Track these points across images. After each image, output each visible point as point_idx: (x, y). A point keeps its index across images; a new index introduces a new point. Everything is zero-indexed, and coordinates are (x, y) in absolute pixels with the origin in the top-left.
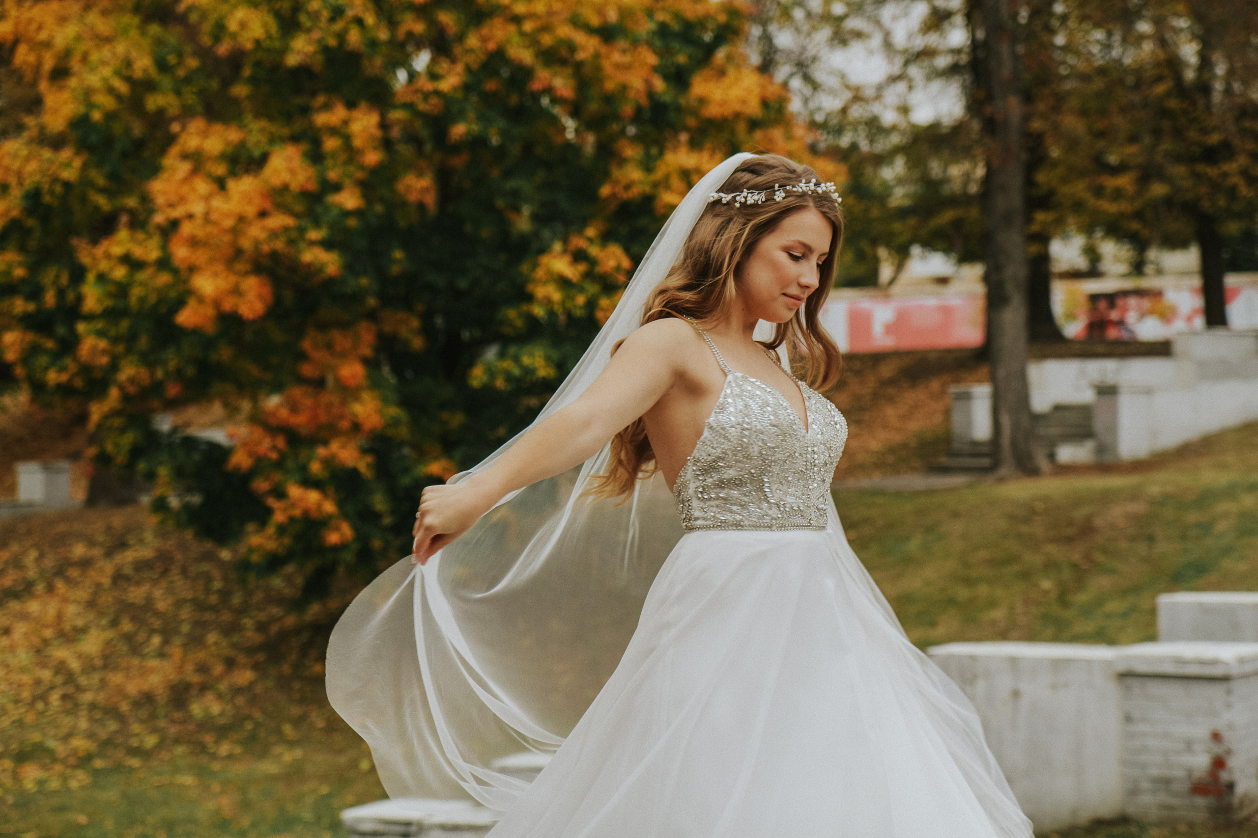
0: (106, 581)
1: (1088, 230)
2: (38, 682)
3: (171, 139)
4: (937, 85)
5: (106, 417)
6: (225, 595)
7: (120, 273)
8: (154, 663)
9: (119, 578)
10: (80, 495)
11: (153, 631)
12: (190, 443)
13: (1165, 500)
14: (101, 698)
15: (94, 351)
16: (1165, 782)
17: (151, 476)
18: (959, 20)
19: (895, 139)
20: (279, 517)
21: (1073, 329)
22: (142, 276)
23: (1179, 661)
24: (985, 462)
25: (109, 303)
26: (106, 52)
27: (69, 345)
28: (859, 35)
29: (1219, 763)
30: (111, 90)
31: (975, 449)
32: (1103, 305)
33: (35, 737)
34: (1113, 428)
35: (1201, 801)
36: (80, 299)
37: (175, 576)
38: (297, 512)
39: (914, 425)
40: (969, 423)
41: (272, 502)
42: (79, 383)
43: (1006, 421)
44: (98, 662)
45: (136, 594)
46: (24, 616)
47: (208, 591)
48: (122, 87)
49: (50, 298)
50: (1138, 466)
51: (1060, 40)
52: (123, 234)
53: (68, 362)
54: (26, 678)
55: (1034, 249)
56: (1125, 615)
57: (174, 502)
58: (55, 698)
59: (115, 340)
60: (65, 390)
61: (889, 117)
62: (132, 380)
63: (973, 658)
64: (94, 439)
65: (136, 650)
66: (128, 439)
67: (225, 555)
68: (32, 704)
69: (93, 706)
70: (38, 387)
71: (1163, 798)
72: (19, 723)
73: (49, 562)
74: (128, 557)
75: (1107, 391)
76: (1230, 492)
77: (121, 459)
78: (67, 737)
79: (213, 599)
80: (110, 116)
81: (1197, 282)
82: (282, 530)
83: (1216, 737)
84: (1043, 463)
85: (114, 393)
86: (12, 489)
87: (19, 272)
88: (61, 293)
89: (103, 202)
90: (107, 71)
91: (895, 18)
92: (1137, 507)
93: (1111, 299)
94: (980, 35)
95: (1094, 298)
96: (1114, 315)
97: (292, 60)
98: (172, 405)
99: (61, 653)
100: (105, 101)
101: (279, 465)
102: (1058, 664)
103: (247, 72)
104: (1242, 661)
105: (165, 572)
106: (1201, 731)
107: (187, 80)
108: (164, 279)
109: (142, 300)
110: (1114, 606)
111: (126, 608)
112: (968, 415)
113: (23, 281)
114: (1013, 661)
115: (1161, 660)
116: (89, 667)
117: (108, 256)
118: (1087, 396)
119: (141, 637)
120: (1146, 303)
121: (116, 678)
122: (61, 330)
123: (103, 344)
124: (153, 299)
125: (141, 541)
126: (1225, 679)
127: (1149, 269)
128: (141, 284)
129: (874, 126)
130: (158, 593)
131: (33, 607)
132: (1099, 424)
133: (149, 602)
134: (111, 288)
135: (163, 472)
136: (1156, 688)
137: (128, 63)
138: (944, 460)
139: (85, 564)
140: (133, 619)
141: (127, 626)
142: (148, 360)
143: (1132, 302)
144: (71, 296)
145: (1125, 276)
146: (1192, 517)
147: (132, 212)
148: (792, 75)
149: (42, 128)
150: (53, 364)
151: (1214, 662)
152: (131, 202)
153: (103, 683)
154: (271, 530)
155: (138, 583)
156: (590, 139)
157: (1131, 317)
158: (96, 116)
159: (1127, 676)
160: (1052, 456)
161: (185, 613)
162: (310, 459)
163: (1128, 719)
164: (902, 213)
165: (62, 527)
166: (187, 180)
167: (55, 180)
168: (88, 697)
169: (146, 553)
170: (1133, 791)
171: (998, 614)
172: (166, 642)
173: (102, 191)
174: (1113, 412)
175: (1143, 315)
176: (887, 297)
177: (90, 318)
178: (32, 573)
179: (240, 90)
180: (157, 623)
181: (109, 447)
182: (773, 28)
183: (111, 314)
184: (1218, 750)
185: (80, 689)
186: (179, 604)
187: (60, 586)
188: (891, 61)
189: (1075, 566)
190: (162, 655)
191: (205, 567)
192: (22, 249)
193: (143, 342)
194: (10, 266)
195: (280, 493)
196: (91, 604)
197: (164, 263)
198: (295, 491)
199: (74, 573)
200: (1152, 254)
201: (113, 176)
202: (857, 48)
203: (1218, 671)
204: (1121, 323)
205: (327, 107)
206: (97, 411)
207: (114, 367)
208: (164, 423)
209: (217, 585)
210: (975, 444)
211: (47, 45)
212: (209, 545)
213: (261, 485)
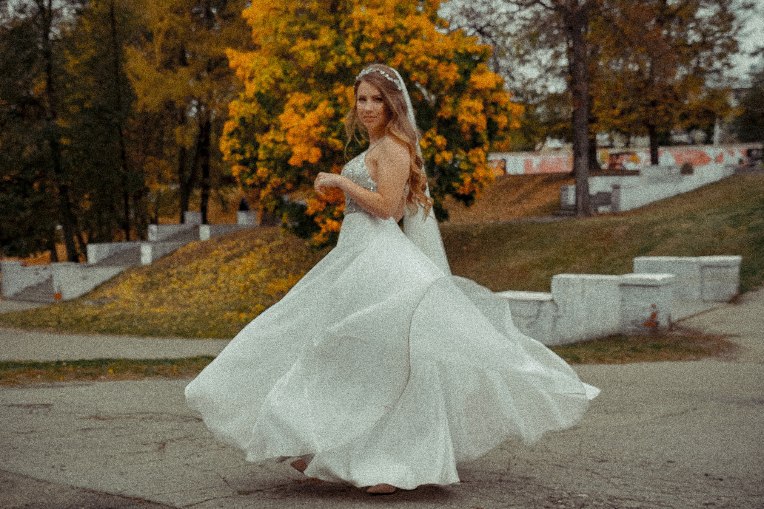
0: (267, 252)
1: (610, 131)
2: (245, 286)
3: (288, 100)
4: (557, 79)
5: (267, 195)
6: (307, 257)
7: (271, 145)
8: (284, 280)
9: (271, 251)
10: (258, 223)
11: (283, 269)
12: (294, 205)
13: (636, 226)
14: (266, 292)
15: (262, 172)
16: (635, 322)
17: (281, 216)
18: (564, 55)
19: (542, 98)
20: (324, 231)
21: (605, 166)
22: (278, 146)
23: (641, 280)
24: (572, 212)
25: (267, 156)
26: (267, 70)
27: (254, 170)
28: (528, 61)
29: (654, 315)
30: (268, 83)
31: (569, 207)
32: (614, 157)
33: (245, 304)
34: (618, 201)
35: (648, 329)
36: (257, 155)
37: (290, 250)
38: (330, 229)
39: (548, 200)
40: (567, 199)
41: (321, 225)
42: (257, 183)
43: (580, 198)
44: (265, 279)
45: (277, 256)
46: (240, 264)
47: (301, 255)
48: (273, 82)
49: (248, 155)
50: (627, 213)
51: (601, 63)
52: (272, 132)
53: (254, 176)
54: (241, 284)
55: (591, 137)
56: (621, 265)
57: (290, 225)
58: (251, 291)
59: (269, 168)
60: (253, 186)
61: (539, 91)
62: (275, 182)
63: (568, 279)
64: (263, 202)
65: (277, 275)
66: (274, 203)
67: (307, 243)
68: (243, 293)
69: (263, 294)
70: (244, 185)
71: (634, 327)
72: (239, 299)
73: (248, 246)
74: (275, 243)
75: (616, 187)
76: (659, 223)
77: (271, 209)
78: (255, 305)
79: (303, 259)
80: (268, 92)
81: (648, 149)
82: (324, 235)
83: (653, 306)
84: (593, 213)
85: (269, 186)
86: (236, 220)
87: (238, 146)
88: (251, 153)
89: (265, 121)
90: (266, 76)
91: (542, 55)
92: (627, 228)
93: (618, 155)
94: (572, 61)
95: (612, 155)
96: (618, 161)
97: (327, 70)
98: (289, 191)
99: (253, 276)
100: (266, 86)
101: (324, 212)
102: (598, 281)
103: (313, 75)
104: (663, 280)
105: (287, 249)
106: (648, 304)
107: (294, 78)
108: (285, 148)
109: (278, 154)
110: (618, 262)
111: (274, 261)
112: (567, 195)
113: (239, 149)
114: (583, 280)
115: (635, 279)
116: (262, 281)
117: (267, 139)
118: (609, 189)
119: (279, 271)
120: (629, 157)
121: (271, 285)
122: (251, 165)
123: (266, 170)
124: (282, 154)
125: (279, 239)
126: (657, 286)
127: (631, 145)
128: (278, 149)
129: (534, 94)
130: (284, 257)
131: (243, 260)
132: (613, 199)
133: (282, 259)
134: (268, 151)
135: (285, 215)
136: (632, 289)
137: (274, 73)
138: (557, 212)
139: (260, 246)
140: (277, 265)
141: (274, 267)
142: (281, 175)
143: (625, 157)
144: (255, 153)
145: (622, 147)
146: (646, 231)
147: (275, 125)
148: (505, 75)
149: (245, 96)
150: (248, 177)
151: (654, 280)
152: (275, 121)
153: (266, 287)
154: (321, 235)
155: (278, 253)
156: (433, 98)
157: (624, 162)
158: (263, 91)
159: (623, 285)
160: (596, 210)
161: (293, 263)
162: (334, 210)
163: (623, 300)
164: (543, 124)
165: (253, 234)
166: (291, 114)
167: (250, 114)
168: (261, 291)
169: (281, 243)
170: (624, 326)
171: (577, 265)
172: (287, 273)
173: (265, 117)
174: (618, 195)
175: (629, 161)
176: (539, 155)
177: (261, 161)
178: (243, 249)
179: (311, 81)
180: (284, 267)
181: (267, 205)
182: (498, 59)
183: (268, 160)
184: (654, 311)
185: (259, 288)
186: (292, 260)
187: (252, 254)
188: (540, 70)
189: (604, 249)
190: (286, 277)
191: (300, 247)
192: (239, 138)
193: (279, 169)
194: (234, 143)
195: (324, 222)
196: (262, 260)
197: (285, 143)
198: (329, 221)
199: (256, 249)
200: (632, 139)
201: (269, 112)
202: (528, 65)
203: (654, 283)
204: (621, 164)
205: (338, 87)
206: (263, 193)
207: (269, 178)
208: (286, 198)
209: (304, 253)
210: (569, 206)
211: (247, 68)
212: (301, 240)
213: (318, 220)
